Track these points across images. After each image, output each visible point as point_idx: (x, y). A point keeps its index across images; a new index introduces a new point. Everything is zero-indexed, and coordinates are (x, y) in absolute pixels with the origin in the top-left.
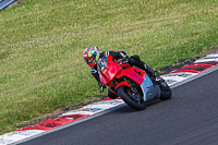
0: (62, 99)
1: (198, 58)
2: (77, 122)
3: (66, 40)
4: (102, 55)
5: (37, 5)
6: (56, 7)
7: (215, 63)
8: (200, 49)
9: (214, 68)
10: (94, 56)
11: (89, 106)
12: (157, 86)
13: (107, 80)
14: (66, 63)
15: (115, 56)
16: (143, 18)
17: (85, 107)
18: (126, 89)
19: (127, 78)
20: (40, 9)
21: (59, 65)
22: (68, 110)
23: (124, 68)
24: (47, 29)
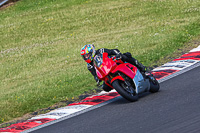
0: (31, 104)
1: (156, 66)
2: (45, 125)
3: (35, 50)
4: (98, 53)
5: (8, 18)
6: (25, 20)
7: (171, 71)
8: (158, 59)
9: (170, 76)
10: (91, 53)
11: (56, 111)
12: (147, 80)
13: (103, 75)
14: (34, 72)
15: (109, 53)
16: (105, 30)
17: (52, 112)
18: (120, 82)
19: (121, 73)
20: (11, 22)
21: (28, 73)
22: (36, 114)
23: (118, 64)
24: (17, 40)
